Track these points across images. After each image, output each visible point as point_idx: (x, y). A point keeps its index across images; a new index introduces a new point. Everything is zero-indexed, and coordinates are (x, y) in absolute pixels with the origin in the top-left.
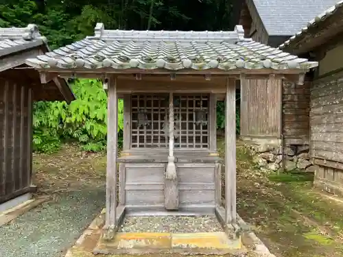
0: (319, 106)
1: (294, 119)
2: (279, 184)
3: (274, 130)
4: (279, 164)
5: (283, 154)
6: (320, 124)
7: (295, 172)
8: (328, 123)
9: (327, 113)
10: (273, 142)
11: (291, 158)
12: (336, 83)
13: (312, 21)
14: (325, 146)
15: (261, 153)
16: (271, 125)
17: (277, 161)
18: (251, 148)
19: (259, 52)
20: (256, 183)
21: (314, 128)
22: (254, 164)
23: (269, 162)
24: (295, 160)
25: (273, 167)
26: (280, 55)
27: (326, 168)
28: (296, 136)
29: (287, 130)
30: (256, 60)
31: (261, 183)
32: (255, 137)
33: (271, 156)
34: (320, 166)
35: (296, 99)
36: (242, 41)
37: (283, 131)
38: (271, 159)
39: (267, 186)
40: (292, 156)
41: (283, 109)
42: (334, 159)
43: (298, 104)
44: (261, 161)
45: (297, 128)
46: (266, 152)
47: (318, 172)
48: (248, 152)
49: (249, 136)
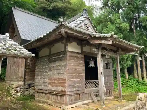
0: (38, 69)
1: (30, 73)
2: (21, 102)
3: (21, 78)
4: (22, 92)
5: (24, 88)
6: (38, 75)
7: (29, 95)
8: (41, 75)
9: (41, 71)
10: (20, 83)
11: (27, 90)
12: (44, 61)
13: (36, 38)
14: (39, 84)
15: (14, 88)
16: (20, 75)
17: (21, 91)
18: (9, 86)
19: (14, 47)
20: (10, 103)
21: (36, 77)
22: (10, 94)
23: (17, 92)
24: (29, 90)
25: (19, 94)
26: (22, 49)
27: (39, 92)
28: (30, 80)
29: (26, 78)
30: (12, 50)
31: (13, 102)
32: (12, 81)
33: (18, 89)
34: (38, 92)
35: (31, 65)
36: (8, 40)
37: (25, 78)
38: (18, 91)
39: (15, 103)
40: (28, 89)
41: (25, 69)
42: (42, 89)
43: (31, 67)
44: (13, 92)
45: (30, 77)
46: (17, 87)
47: (37, 94)
48: (8, 88)
49: (9, 81)
